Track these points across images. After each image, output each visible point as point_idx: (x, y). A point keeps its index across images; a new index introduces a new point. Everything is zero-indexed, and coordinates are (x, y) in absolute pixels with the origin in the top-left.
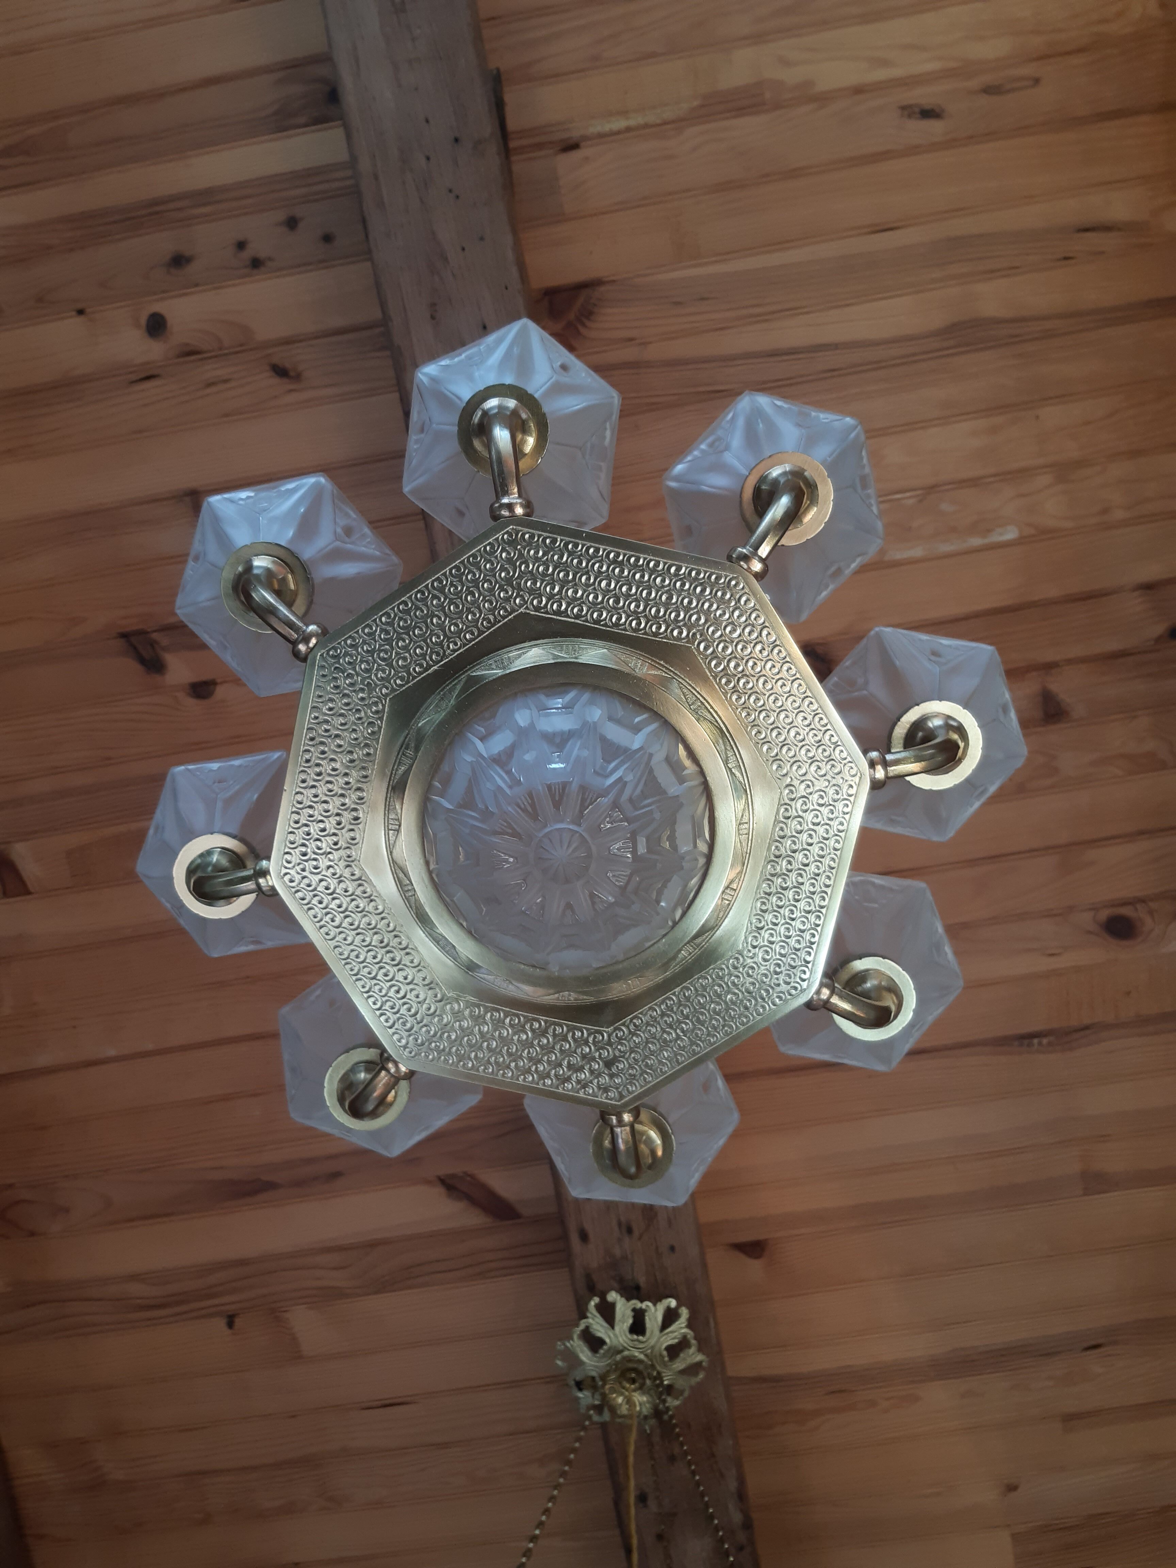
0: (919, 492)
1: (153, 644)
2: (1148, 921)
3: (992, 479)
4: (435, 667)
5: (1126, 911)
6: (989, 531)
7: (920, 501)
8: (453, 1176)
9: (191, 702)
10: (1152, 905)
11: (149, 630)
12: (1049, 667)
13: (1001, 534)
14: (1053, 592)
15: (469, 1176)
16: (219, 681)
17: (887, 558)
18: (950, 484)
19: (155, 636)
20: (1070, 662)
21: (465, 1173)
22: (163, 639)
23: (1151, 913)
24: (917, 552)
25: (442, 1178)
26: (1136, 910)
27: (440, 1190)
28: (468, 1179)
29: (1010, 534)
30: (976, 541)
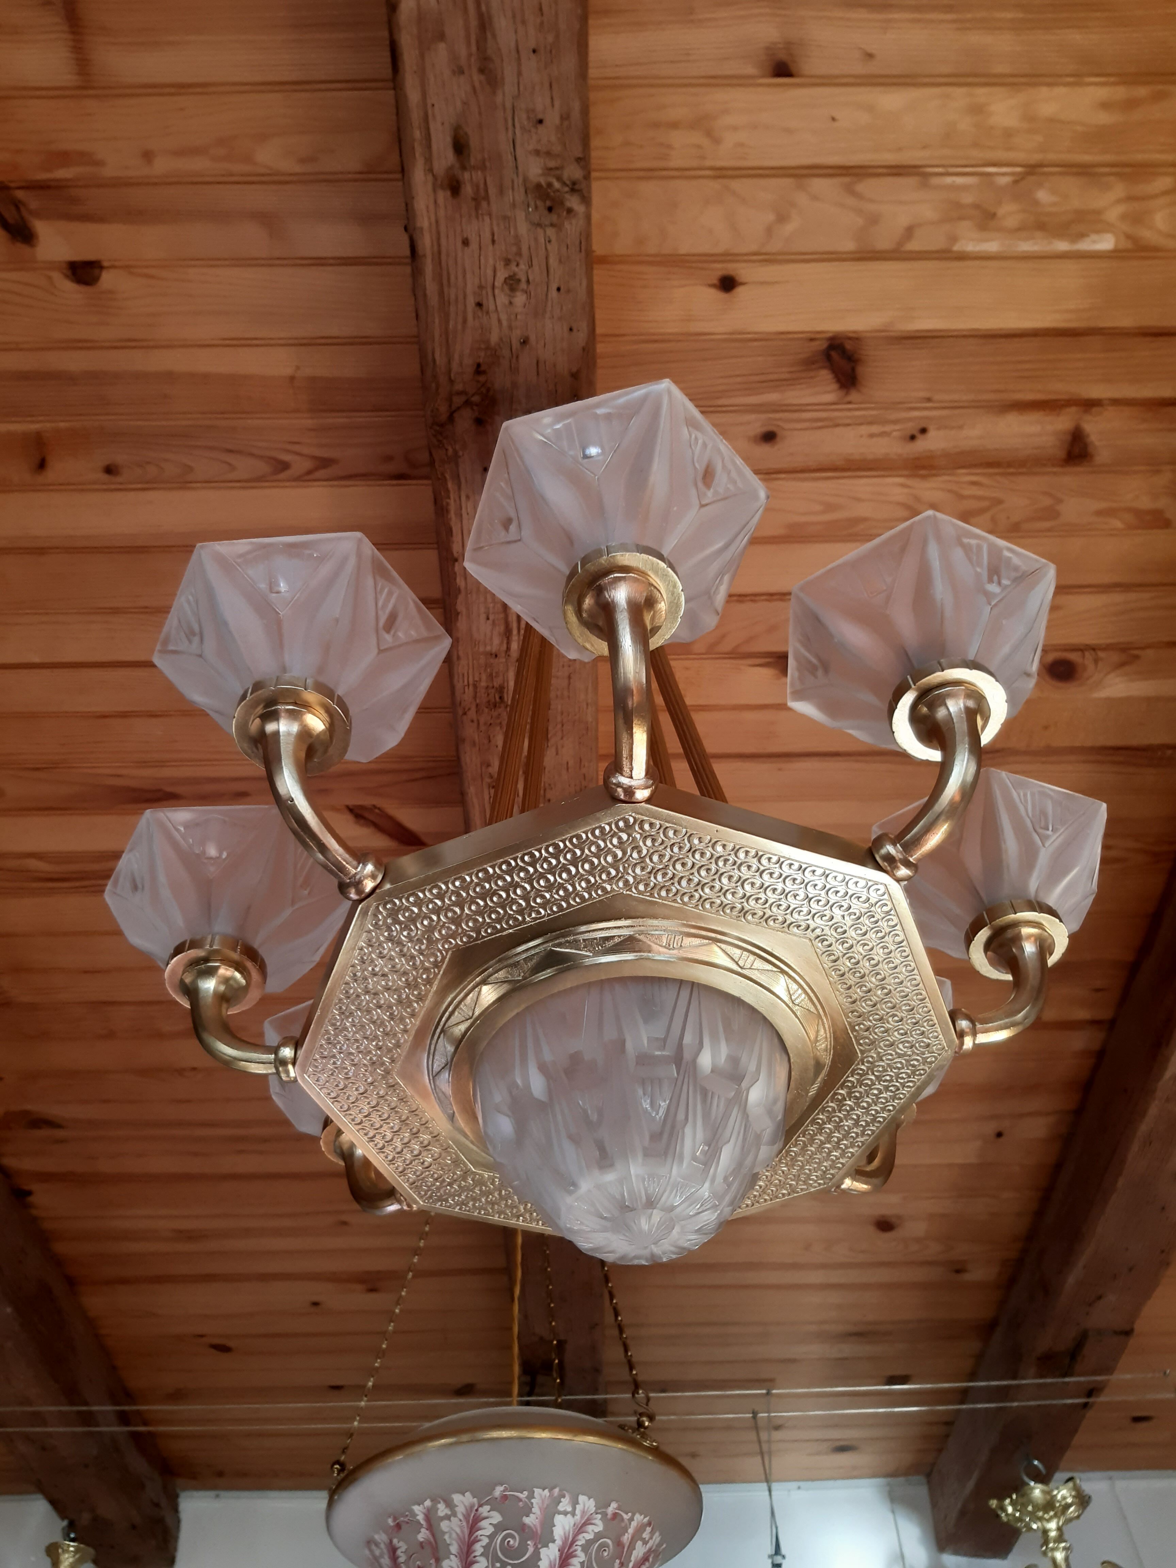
0: (1019, 169)
1: (17, 205)
2: (1091, 666)
3: (1107, 170)
4: (511, 931)
5: (1073, 657)
6: (1082, 236)
7: (1016, 182)
8: (362, 807)
9: (69, 286)
10: (1101, 654)
11: (12, 185)
12: (1089, 405)
13: (1094, 242)
14: (1125, 320)
15: (379, 809)
16: (105, 264)
17: (956, 248)
18: (1058, 166)
19: (20, 194)
20: (1116, 402)
21: (375, 807)
22: (32, 201)
23: (1096, 661)
24: (992, 246)
25: (351, 807)
26: (1084, 657)
27: (350, 817)
28: (377, 811)
29: (1105, 243)
30: (1062, 246)
